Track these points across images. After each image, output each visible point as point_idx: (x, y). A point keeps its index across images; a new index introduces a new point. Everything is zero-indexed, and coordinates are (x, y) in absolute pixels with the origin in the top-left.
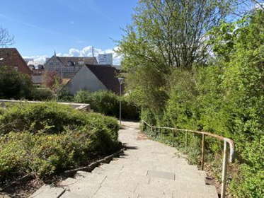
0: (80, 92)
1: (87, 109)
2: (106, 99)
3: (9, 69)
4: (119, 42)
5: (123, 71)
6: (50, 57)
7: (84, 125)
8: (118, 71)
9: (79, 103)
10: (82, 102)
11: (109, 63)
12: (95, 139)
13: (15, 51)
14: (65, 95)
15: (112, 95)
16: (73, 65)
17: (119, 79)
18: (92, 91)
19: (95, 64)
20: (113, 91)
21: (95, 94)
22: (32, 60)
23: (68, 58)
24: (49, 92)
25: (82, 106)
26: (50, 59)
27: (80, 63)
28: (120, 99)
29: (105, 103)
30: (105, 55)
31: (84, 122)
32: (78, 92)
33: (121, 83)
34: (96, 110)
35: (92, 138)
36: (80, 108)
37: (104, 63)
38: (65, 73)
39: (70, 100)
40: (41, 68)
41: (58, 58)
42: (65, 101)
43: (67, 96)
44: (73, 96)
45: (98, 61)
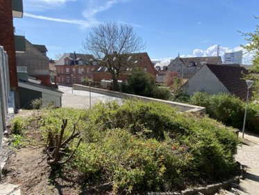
0: (197, 94)
1: (202, 113)
2: (227, 104)
3: (139, 70)
4: (251, 35)
5: (252, 72)
6: (174, 58)
7: (188, 135)
8: (246, 72)
9: (194, 104)
10: (198, 105)
11: (237, 63)
12: (198, 155)
13: (146, 55)
14: (182, 95)
15: (235, 100)
16: (194, 65)
17: (247, 81)
18: (210, 93)
19: (218, 64)
20: (237, 95)
21: (213, 97)
22: (159, 62)
23: (190, 59)
24: (167, 92)
25: (197, 108)
26: (174, 61)
27: (202, 63)
28: (246, 106)
29: (225, 109)
30: (232, 54)
31: (187, 131)
32: (194, 93)
33: (249, 87)
34: (212, 116)
35: (194, 154)
36: (194, 110)
37: (231, 63)
38: (185, 74)
39: (185, 100)
40: (166, 68)
41: (181, 59)
42: (181, 102)
43: (183, 97)
44: (189, 96)
45: (222, 60)
